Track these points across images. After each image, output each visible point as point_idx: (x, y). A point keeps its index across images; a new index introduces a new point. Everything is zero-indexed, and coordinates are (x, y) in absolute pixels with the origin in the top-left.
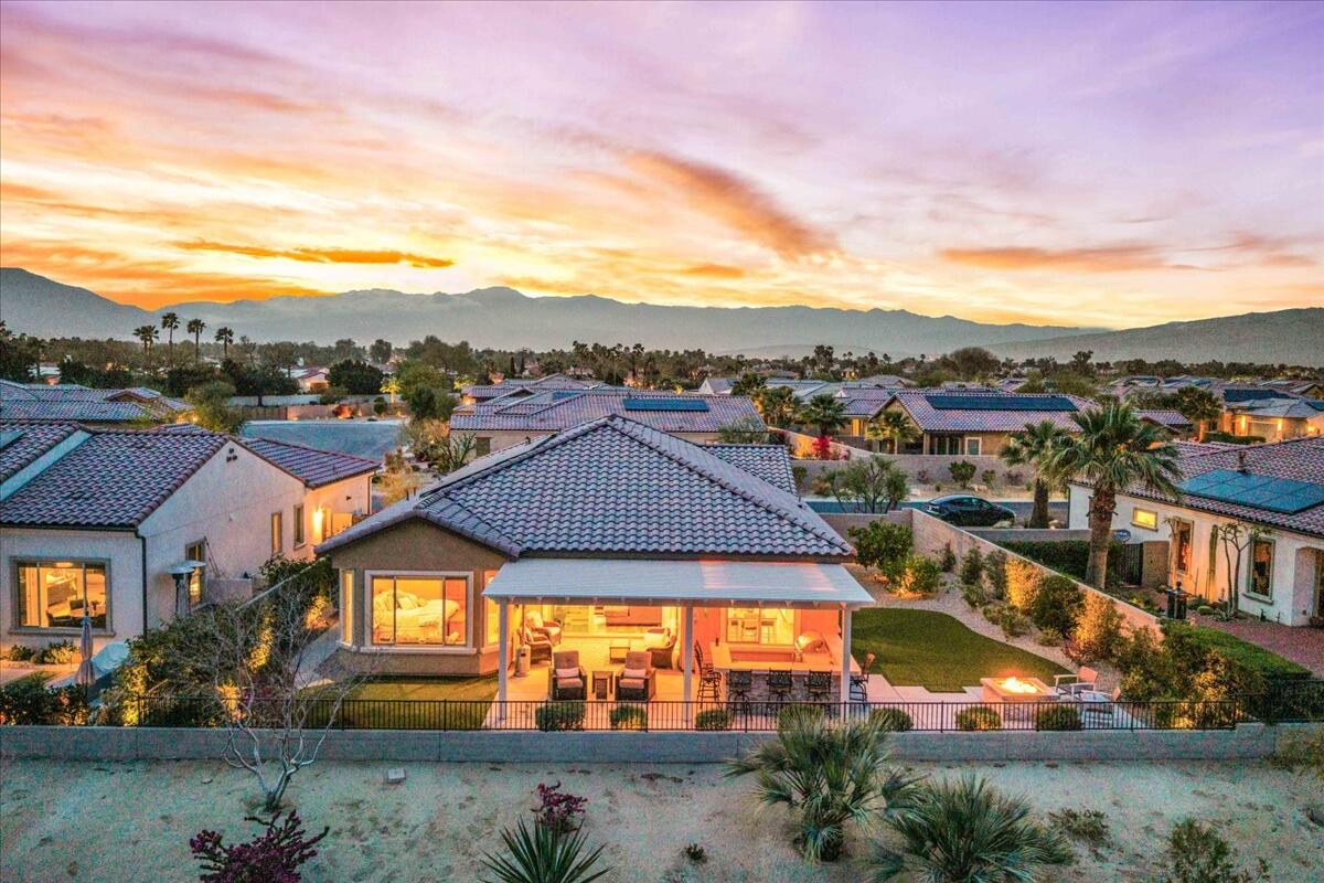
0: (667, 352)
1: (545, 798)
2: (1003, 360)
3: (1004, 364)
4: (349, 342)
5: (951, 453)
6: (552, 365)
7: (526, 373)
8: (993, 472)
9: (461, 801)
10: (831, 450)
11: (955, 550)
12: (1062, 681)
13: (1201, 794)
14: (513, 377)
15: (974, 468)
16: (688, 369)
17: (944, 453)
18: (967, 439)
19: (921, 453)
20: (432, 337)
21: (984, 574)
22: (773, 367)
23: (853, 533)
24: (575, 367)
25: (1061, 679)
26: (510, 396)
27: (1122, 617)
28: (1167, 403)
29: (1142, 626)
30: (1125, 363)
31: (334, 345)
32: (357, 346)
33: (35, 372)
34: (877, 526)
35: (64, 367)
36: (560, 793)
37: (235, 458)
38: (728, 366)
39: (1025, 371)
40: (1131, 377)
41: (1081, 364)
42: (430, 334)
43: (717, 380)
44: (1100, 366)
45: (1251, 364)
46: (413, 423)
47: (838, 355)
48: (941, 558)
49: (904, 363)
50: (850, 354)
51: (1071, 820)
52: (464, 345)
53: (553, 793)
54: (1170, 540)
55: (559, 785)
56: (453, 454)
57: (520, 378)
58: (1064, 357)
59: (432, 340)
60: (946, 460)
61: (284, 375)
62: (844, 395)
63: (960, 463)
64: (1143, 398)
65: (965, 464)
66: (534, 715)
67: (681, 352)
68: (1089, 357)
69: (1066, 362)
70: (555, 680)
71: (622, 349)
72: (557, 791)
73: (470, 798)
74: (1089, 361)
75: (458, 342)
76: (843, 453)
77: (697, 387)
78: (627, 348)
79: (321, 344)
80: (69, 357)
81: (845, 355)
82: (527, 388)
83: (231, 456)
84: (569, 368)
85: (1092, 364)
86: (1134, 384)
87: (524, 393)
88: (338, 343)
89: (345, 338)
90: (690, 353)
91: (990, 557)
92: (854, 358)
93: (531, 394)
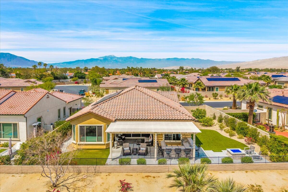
0: (147, 68)
1: (121, 183)
2: (220, 69)
3: (221, 70)
4: (79, 67)
5: (212, 91)
6: (123, 71)
7: (117, 74)
8: (222, 95)
9: (101, 184)
10: (185, 90)
11: (216, 115)
12: (246, 149)
13: (284, 179)
14: (114, 75)
15: (218, 94)
16: (152, 72)
17: (210, 91)
18: (216, 88)
19: (205, 91)
20: (97, 66)
21: (223, 121)
22: (170, 71)
23: (192, 111)
24: (127, 72)
25: (245, 148)
26: (113, 79)
27: (259, 133)
28: (260, 79)
29: (264, 135)
30: (247, 69)
31: (75, 68)
32: (81, 68)
33: (10, 75)
34: (198, 109)
35: (17, 74)
36: (125, 182)
37: (49, 97)
38: (161, 71)
39: (225, 71)
40: (249, 72)
41: (238, 69)
42: (96, 66)
43: (159, 75)
44: (242, 70)
45: (275, 69)
46: (92, 86)
47: (185, 68)
48: (213, 116)
49: (199, 70)
50: (187, 68)
51: (253, 187)
52: (104, 67)
53: (123, 182)
54: (267, 112)
55: (125, 180)
56: (101, 93)
57: (116, 75)
58: (234, 68)
59: (97, 67)
60: (211, 93)
61: (64, 75)
62: (187, 78)
63: (214, 93)
64: (254, 77)
65: (215, 93)
66: (118, 161)
67: (150, 68)
68: (240, 68)
69: (234, 69)
70: (124, 151)
71: (138, 68)
72: (124, 182)
73: (103, 183)
74: (239, 69)
75: (102, 67)
76: (188, 91)
77: (154, 76)
78: (139, 68)
79: (73, 68)
80: (18, 72)
81: (186, 68)
82: (117, 78)
83: (48, 97)
84: (126, 72)
85: (240, 69)
86: (250, 74)
87: (116, 79)
88: (76, 68)
89: (78, 67)
90: (152, 69)
91: (225, 117)
92: (188, 69)
93: (118, 79)
